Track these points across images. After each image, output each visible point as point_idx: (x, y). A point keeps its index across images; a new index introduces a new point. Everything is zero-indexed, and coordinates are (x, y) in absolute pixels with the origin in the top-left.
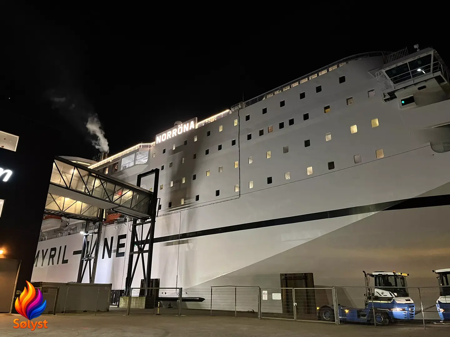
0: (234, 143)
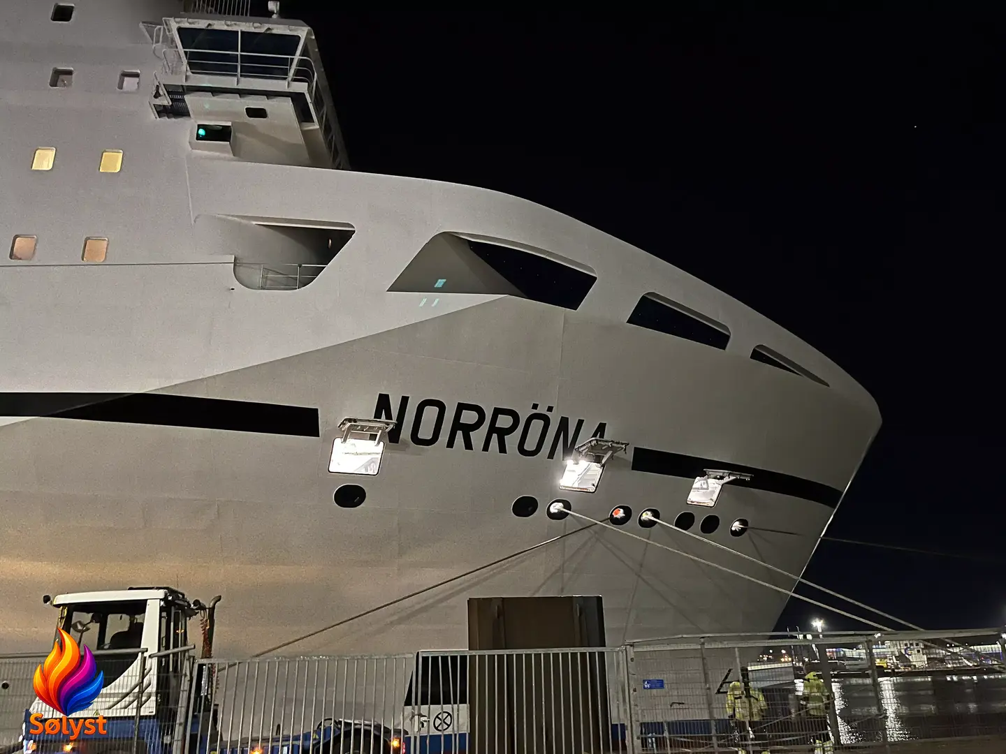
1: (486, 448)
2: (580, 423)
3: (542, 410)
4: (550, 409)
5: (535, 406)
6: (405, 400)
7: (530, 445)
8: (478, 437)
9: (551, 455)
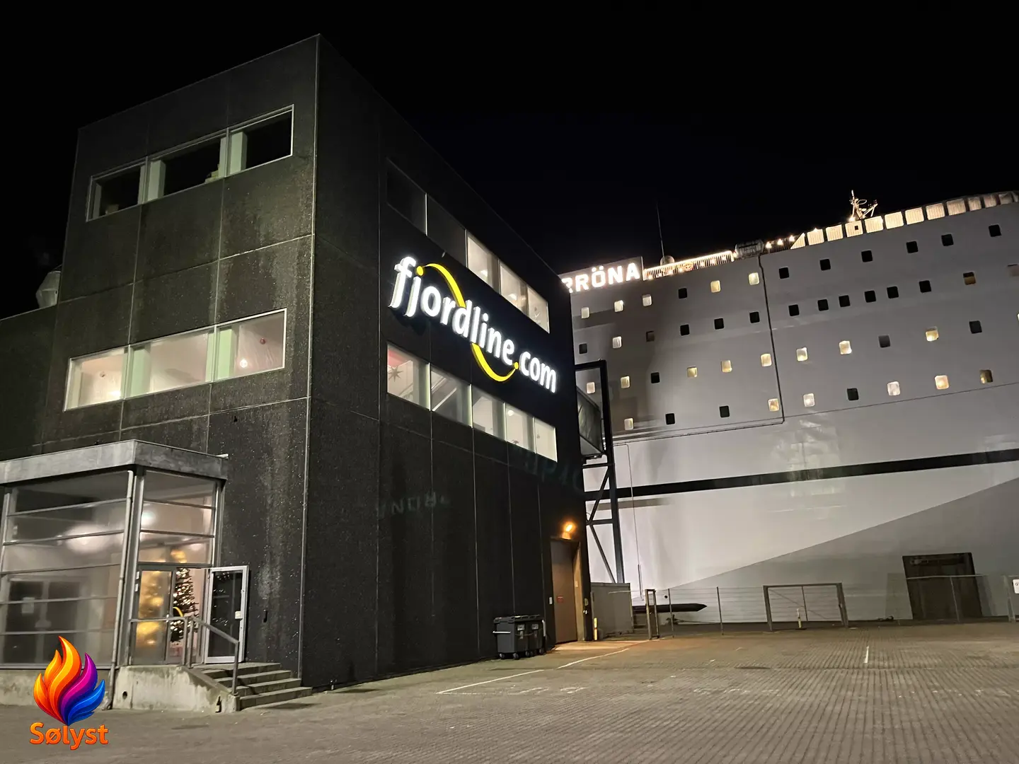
0: (755, 318)
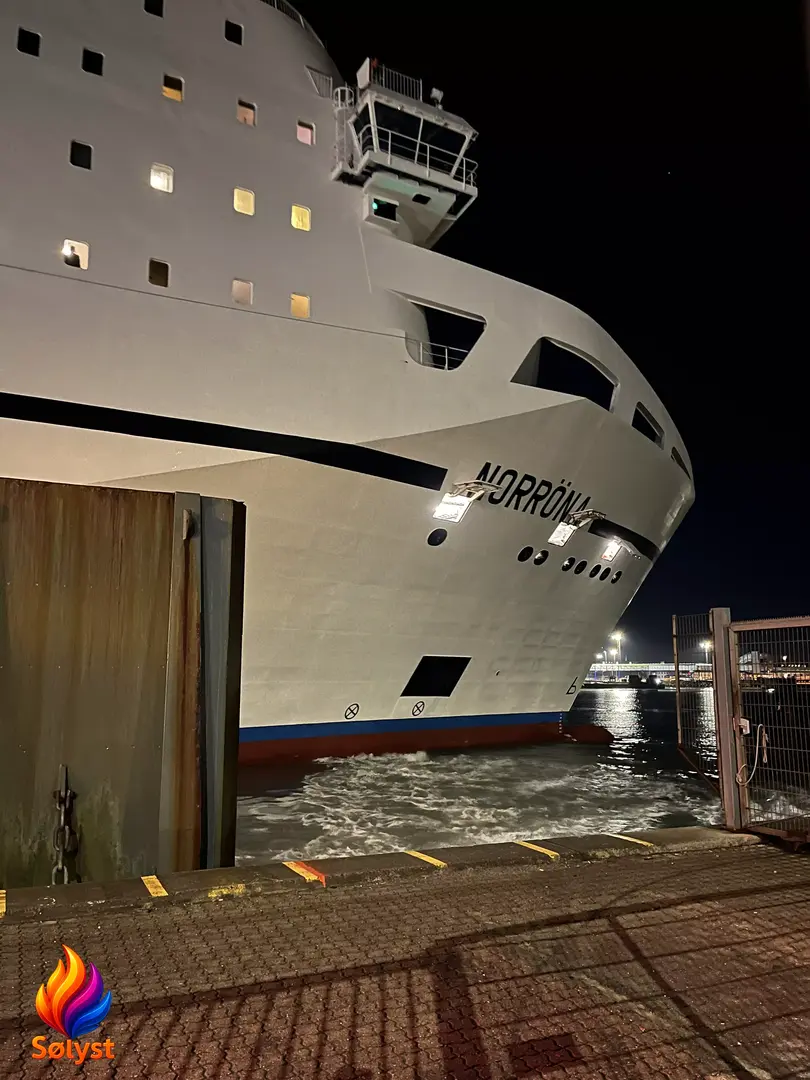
1: (524, 510)
2: (580, 494)
3: (565, 485)
4: (569, 484)
5: (563, 481)
6: (499, 468)
7: (546, 511)
8: (525, 499)
9: (554, 519)
